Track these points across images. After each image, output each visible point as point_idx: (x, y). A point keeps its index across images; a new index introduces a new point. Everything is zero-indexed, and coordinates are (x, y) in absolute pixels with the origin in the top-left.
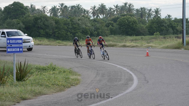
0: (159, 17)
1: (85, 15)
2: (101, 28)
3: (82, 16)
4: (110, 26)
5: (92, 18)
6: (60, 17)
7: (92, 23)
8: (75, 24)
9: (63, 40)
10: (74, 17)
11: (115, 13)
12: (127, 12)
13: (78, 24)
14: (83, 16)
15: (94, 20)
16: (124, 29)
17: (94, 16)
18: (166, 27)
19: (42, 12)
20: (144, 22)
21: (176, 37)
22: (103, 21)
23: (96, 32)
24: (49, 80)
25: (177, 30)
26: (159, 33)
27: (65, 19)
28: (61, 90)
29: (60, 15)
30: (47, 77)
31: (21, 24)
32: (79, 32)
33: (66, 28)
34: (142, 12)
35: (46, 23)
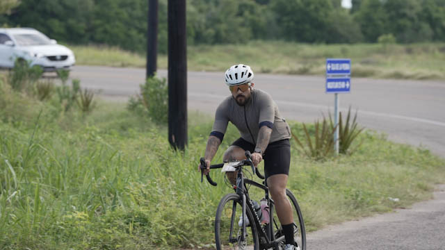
2: (225, 17)
16: (291, 24)
23: (211, 30)
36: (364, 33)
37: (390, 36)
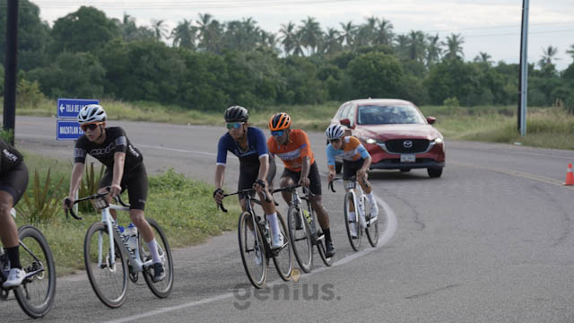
0: (459, 58)
1: (264, 48)
2: (305, 81)
3: (258, 49)
4: (331, 78)
5: (283, 55)
6: (199, 50)
7: (282, 67)
8: (238, 69)
9: (205, 110)
10: (236, 49)
11: (345, 43)
12: (375, 42)
13: (246, 70)
14: (260, 49)
15: (289, 61)
16: (366, 86)
17: (288, 49)
18: (476, 85)
19: (152, 34)
20: (418, 70)
21: (500, 112)
22: (310, 64)
23: (291, 92)
24: (165, 212)
25: (504, 94)
26: (458, 98)
27: (212, 55)
28: (194, 241)
29: (200, 45)
30: (159, 206)
31: (98, 66)
32: (248, 89)
33: (214, 78)
34: (415, 43)
35: (162, 64)
36: (431, 95)
37: (454, 99)
